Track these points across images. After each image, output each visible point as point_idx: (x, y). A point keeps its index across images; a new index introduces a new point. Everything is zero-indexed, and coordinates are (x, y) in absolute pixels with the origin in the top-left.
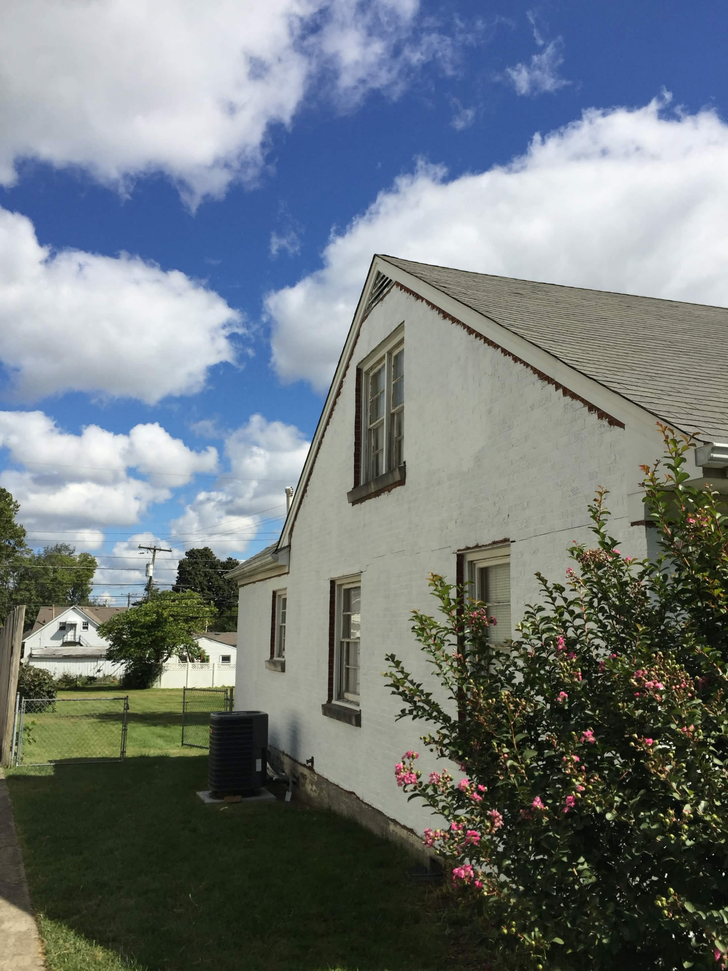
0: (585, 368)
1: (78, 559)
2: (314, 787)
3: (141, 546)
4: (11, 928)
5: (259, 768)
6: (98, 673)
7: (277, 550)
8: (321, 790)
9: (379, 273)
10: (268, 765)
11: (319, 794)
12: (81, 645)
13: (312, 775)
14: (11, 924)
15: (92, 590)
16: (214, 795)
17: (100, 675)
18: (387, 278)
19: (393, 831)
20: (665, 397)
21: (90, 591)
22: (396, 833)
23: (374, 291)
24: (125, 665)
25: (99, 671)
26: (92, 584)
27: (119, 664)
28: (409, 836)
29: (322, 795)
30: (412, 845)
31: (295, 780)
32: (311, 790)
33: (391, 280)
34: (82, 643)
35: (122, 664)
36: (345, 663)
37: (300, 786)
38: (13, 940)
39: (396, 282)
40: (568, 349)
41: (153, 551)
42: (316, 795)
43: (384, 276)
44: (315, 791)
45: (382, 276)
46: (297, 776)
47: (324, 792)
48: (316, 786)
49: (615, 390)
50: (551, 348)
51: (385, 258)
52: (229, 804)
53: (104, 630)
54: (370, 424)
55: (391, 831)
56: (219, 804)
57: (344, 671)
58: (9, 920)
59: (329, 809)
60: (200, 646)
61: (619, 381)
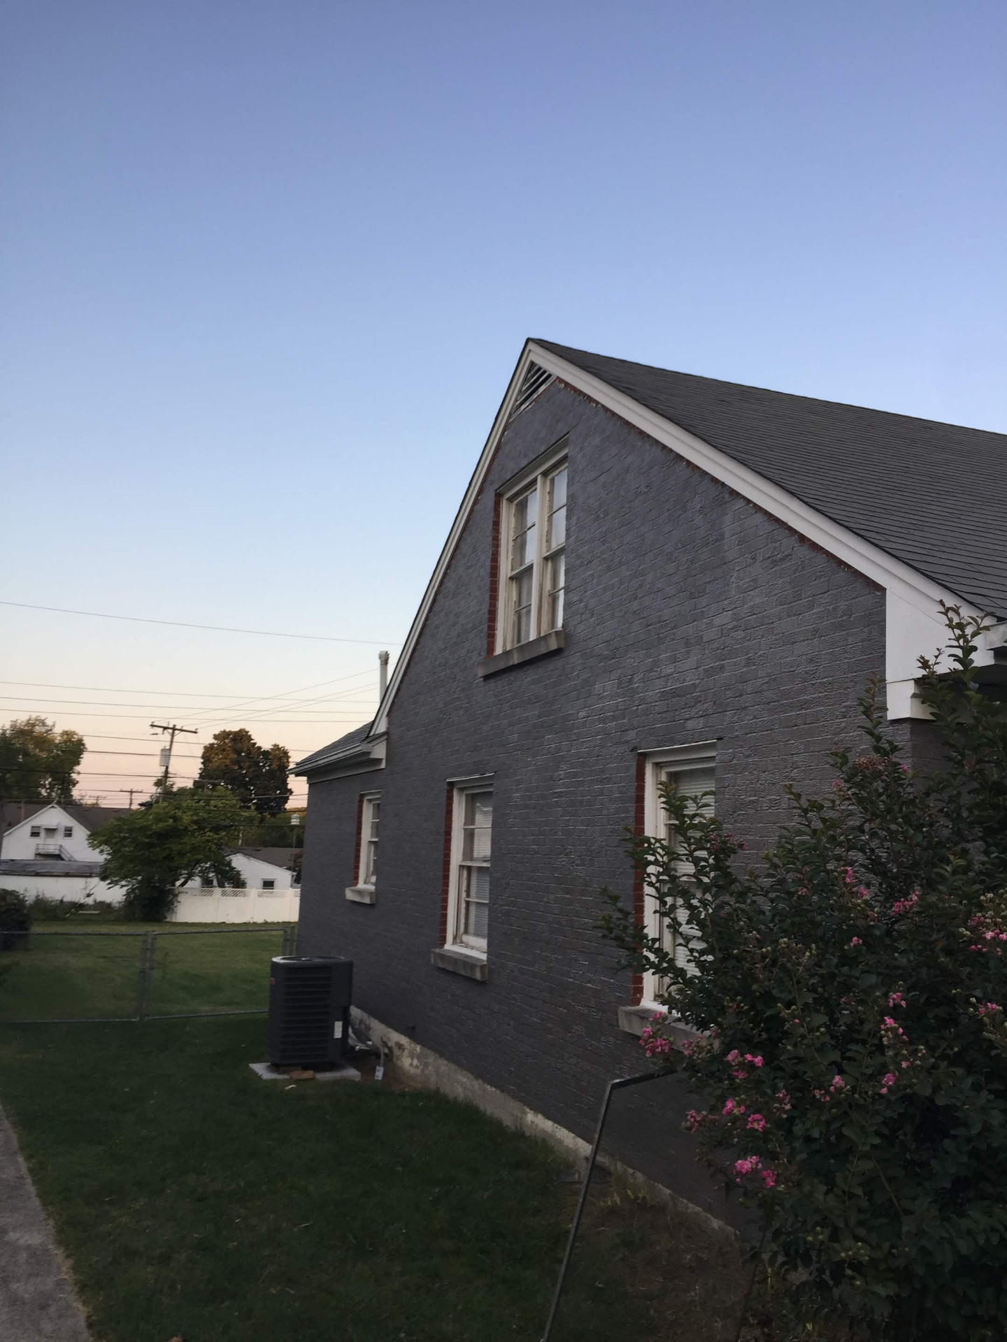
0: (832, 511)
1: (59, 738)
2: (415, 1062)
3: (155, 724)
4: (18, 1239)
5: (338, 1034)
6: (87, 899)
7: (368, 737)
8: (426, 1065)
9: (532, 364)
10: (350, 1031)
11: (423, 1071)
12: (62, 859)
13: (413, 1045)
14: (18, 1235)
15: (78, 782)
16: (275, 1067)
17: (90, 901)
18: (545, 372)
19: (533, 1122)
20: (938, 554)
21: (74, 783)
22: (537, 1125)
23: (524, 388)
24: (126, 888)
25: (89, 895)
26: (79, 773)
27: (119, 886)
28: (556, 1130)
29: (426, 1072)
30: (560, 1142)
31: (386, 1051)
32: (411, 1065)
33: (550, 376)
34: (63, 856)
35: (123, 886)
36: (464, 895)
37: (394, 1059)
38: (25, 1255)
39: (558, 378)
40: (805, 482)
41: (171, 731)
42: (419, 1071)
43: (540, 369)
44: (417, 1067)
45: (536, 368)
46: (389, 1044)
47: (430, 1068)
48: (418, 1059)
49: (876, 542)
50: (783, 481)
51: (542, 343)
52: (296, 1081)
53: (96, 838)
54: (512, 570)
55: (529, 1123)
56: (284, 1080)
57: (463, 905)
58: (14, 1229)
59: (437, 1091)
60: (233, 865)
61: (879, 530)
